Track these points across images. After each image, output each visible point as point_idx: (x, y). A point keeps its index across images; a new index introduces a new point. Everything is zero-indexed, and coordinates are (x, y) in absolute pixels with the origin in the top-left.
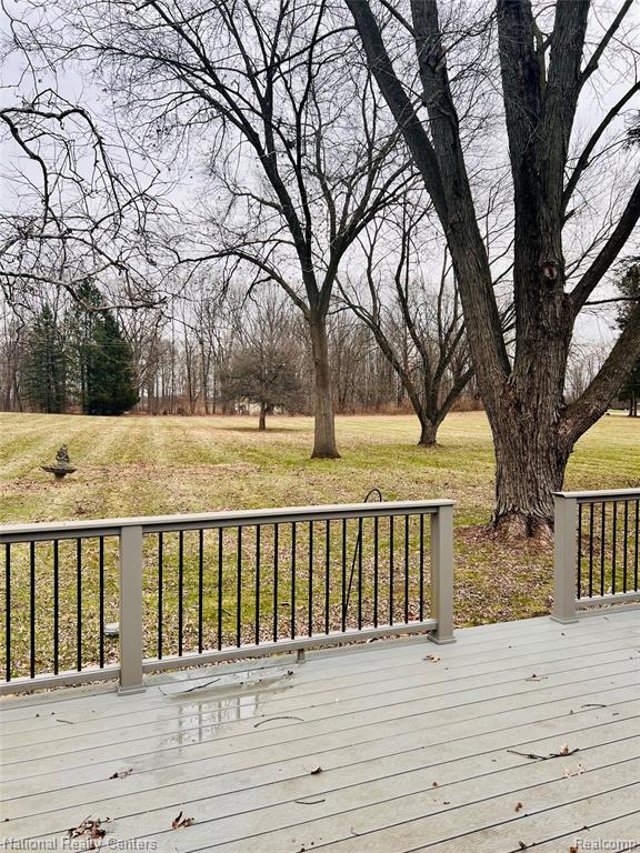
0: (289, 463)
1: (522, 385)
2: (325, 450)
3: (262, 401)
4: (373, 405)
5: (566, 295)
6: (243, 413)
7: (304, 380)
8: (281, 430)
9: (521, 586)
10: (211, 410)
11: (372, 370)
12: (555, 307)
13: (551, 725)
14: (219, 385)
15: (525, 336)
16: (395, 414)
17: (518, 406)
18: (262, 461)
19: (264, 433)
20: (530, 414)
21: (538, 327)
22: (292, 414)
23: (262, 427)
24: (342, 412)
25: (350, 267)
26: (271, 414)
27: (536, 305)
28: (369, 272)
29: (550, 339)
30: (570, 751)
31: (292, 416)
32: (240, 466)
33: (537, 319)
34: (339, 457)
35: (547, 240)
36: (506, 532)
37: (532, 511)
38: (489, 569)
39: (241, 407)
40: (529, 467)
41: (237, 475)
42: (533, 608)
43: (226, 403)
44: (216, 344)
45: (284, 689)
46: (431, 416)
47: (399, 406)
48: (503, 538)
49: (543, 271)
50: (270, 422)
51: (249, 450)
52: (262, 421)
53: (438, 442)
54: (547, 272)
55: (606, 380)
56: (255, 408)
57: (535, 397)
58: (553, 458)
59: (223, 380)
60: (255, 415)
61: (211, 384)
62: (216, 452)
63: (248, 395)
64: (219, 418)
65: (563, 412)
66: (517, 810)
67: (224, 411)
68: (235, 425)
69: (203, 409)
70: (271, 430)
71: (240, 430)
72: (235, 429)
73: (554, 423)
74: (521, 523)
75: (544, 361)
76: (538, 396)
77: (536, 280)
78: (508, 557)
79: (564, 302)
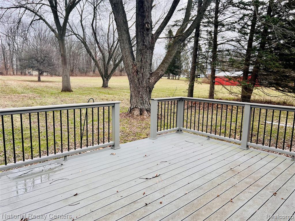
0: (52, 94)
1: (139, 65)
2: (67, 89)
3: (39, 70)
4: (84, 73)
5: (152, 34)
6: (30, 75)
7: (56, 62)
8: (47, 82)
9: (139, 130)
10: (15, 73)
11: (83, 60)
12: (149, 38)
13: (152, 169)
14: (19, 63)
15: (140, 48)
16: (92, 76)
17: (137, 72)
18: (41, 93)
19: (40, 83)
20: (141, 75)
21: (144, 45)
22: (52, 75)
23: (39, 80)
24: (72, 75)
25: (73, 19)
26: (43, 75)
27: (143, 37)
28: (81, 21)
29: (148, 49)
30: (158, 176)
31: (52, 76)
32: (31, 95)
33: (143, 42)
34: (72, 91)
35: (147, 14)
36: (133, 114)
37: (141, 107)
38: (129, 126)
39: (29, 73)
40: (141, 93)
41: (30, 98)
42: (143, 137)
43: (22, 70)
44: (16, 46)
45: (60, 170)
46: (106, 77)
47: (94, 74)
48: (132, 116)
49: (145, 25)
50: (42, 78)
51: (34, 89)
52: (39, 78)
53: (109, 86)
54: (147, 25)
55: (164, 64)
56: (36, 73)
57: (143, 69)
58: (148, 90)
59: (20, 61)
60: (35, 76)
61: (14, 62)
62: (19, 90)
63: (32, 67)
64: (19, 77)
65: (151, 74)
66: (144, 194)
67: (21, 73)
68: (27, 79)
69: (12, 73)
70: (43, 82)
71: (29, 81)
72: (27, 81)
73: (148, 78)
74: (138, 111)
75: (145, 57)
76: (144, 69)
77: (143, 28)
78: (135, 122)
79: (152, 37)
